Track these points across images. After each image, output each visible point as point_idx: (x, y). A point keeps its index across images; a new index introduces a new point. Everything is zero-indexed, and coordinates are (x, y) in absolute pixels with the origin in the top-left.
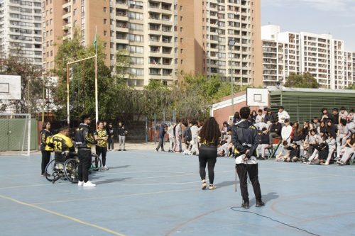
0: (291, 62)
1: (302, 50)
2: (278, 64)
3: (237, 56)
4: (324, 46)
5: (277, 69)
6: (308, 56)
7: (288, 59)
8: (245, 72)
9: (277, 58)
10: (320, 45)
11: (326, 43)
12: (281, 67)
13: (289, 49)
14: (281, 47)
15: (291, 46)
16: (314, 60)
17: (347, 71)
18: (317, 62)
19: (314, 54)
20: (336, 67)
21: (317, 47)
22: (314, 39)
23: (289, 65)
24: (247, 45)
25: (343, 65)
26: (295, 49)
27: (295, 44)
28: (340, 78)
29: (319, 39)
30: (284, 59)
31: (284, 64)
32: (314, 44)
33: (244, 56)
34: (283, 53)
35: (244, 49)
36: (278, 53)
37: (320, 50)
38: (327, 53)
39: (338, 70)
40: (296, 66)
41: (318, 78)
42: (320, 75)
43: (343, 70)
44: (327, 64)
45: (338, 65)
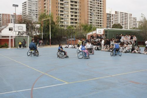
0: (116, 20)
1: (119, 17)
2: (112, 21)
3: (98, 18)
4: (126, 15)
5: (111, 22)
6: (121, 19)
7: (115, 19)
8: (101, 23)
9: (111, 19)
10: (125, 15)
11: (127, 14)
12: (112, 22)
13: (115, 16)
14: (113, 15)
15: (116, 15)
16: (123, 20)
17: (134, 23)
18: (124, 20)
19: (123, 18)
21: (124, 15)
22: (123, 13)
23: (115, 21)
24: (102, 15)
25: (132, 21)
26: (117, 16)
27: (117, 15)
28: (131, 25)
29: (125, 13)
30: (113, 19)
31: (113, 21)
32: (123, 15)
33: (101, 18)
34: (113, 17)
35: (101, 16)
36: (112, 17)
37: (125, 17)
38: (127, 18)
39: (130, 23)
40: (117, 21)
41: (124, 25)
42: (125, 25)
43: (132, 23)
44: (127, 21)
45: (131, 21)
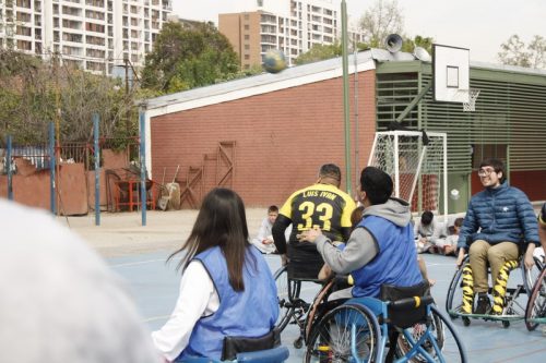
18: (83, 5)
20: (125, 18)
39: (130, 27)
40: (32, 11)
41: (84, 45)
42: (89, 38)
43: (141, 27)
44: (105, 10)
45: (130, 15)
